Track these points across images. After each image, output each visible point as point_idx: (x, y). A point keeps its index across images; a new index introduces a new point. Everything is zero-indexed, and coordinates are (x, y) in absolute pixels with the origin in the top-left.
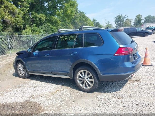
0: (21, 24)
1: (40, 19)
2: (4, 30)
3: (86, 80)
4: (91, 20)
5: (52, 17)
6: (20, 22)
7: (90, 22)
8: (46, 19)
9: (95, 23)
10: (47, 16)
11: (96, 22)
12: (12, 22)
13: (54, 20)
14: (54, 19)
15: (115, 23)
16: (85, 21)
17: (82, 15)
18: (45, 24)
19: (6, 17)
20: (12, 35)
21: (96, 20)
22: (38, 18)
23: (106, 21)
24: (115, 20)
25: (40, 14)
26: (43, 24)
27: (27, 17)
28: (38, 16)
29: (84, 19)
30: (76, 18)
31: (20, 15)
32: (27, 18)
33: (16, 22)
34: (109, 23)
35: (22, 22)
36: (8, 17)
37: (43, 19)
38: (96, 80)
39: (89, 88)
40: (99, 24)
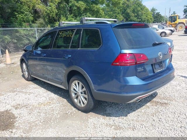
0: (54, 14)
1: (79, 8)
2: (35, 21)
3: (80, 94)
4: (148, 10)
5: (94, 5)
6: (53, 12)
7: (148, 12)
8: (85, 8)
9: (154, 13)
10: (87, 4)
11: (156, 12)
12: (44, 12)
13: (95, 10)
14: (95, 8)
15: (184, 14)
16: (139, 11)
17: (137, 3)
18: (84, 14)
19: (37, 6)
20: (44, 27)
21: (157, 10)
22: (76, 6)
23: (170, 10)
24: (185, 9)
25: (79, 2)
26: (82, 14)
27: (62, 5)
28: (76, 4)
29: (139, 9)
30: (128, 7)
31: (53, 3)
32: (62, 7)
33: (48, 12)
34: (175, 14)
35: (55, 12)
36: (39, 6)
37: (82, 9)
38: (90, 97)
39: (83, 105)
40: (160, 15)
